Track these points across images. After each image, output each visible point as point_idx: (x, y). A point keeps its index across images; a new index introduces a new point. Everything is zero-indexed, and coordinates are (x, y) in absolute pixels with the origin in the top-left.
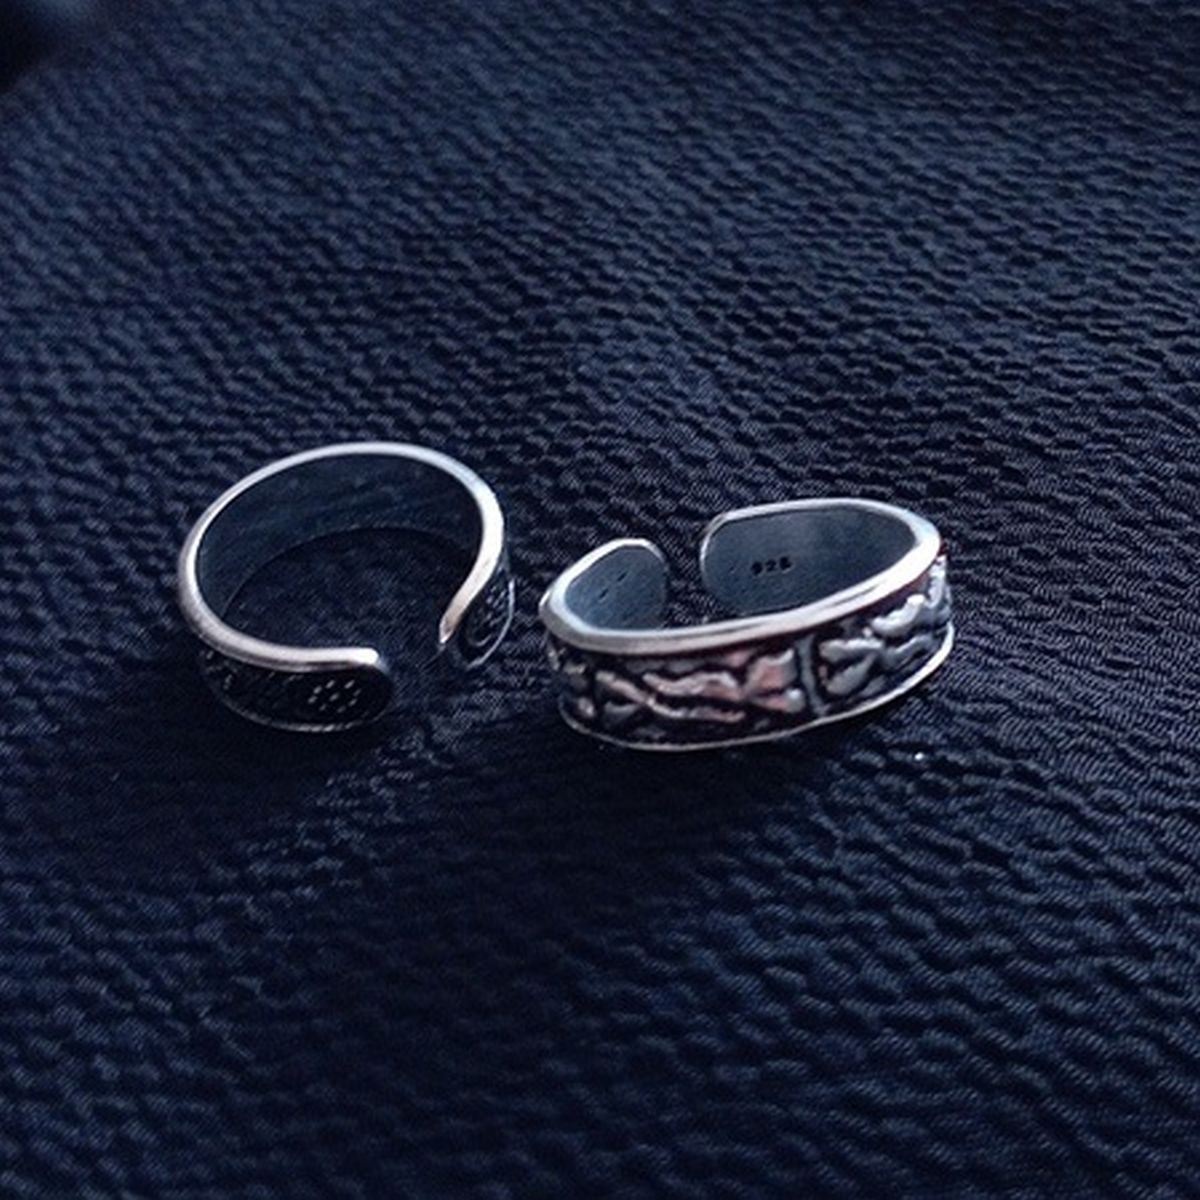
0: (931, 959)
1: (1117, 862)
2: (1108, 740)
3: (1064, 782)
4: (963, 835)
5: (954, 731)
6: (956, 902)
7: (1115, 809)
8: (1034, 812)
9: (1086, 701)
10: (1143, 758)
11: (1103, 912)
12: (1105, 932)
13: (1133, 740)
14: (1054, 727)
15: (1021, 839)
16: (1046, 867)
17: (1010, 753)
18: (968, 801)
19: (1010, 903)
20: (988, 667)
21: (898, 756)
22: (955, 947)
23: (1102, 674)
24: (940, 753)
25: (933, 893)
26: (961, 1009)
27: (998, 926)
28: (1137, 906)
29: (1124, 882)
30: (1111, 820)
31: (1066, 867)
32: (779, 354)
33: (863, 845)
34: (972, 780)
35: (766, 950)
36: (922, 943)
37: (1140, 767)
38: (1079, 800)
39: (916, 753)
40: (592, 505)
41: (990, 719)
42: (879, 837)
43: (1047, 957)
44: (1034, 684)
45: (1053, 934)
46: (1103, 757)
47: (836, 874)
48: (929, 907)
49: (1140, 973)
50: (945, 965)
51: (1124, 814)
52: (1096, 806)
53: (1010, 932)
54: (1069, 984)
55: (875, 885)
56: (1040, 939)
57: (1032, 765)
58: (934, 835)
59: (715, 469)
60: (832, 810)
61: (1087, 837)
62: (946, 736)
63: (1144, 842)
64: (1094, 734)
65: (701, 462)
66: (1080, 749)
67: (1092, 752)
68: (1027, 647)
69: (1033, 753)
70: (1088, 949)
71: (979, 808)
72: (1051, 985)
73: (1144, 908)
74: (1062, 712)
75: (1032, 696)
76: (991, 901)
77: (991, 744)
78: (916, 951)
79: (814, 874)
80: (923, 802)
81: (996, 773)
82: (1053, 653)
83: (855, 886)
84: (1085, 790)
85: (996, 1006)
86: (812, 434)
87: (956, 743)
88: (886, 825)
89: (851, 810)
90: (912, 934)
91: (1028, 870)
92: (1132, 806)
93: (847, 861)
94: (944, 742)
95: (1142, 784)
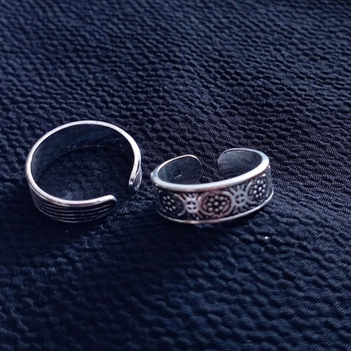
0: (266, 315)
1: (332, 282)
2: (332, 235)
3: (316, 250)
4: (280, 269)
5: (279, 229)
6: (276, 294)
7: (332, 261)
8: (304, 261)
9: (325, 219)
10: (344, 242)
11: (327, 301)
12: (326, 308)
13: (340, 235)
14: (313, 229)
15: (299, 272)
16: (307, 282)
17: (298, 238)
18: (283, 256)
19: (294, 296)
20: (293, 205)
21: (259, 237)
22: (274, 311)
23: (332, 209)
24: (274, 237)
25: (269, 290)
26: (275, 335)
27: (290, 304)
28: (339, 299)
29: (334, 289)
30: (332, 265)
31: (315, 283)
32: (231, 85)
33: (245, 270)
34: (284, 248)
35: (208, 307)
36: (263, 309)
37: (342, 246)
38: (320, 257)
39: (265, 236)
40: (164, 135)
41: (292, 225)
42: (250, 267)
43: (306, 317)
44: (308, 213)
45: (309, 308)
46: (329, 241)
47: (235, 280)
48: (266, 295)
49: (337, 324)
50: (270, 317)
51: (335, 263)
52: (326, 260)
53: (294, 307)
54: (313, 327)
55: (248, 285)
56: (304, 310)
57: (305, 243)
58: (270, 268)
59: (207, 125)
60: (235, 256)
61: (323, 272)
62: (276, 230)
63: (342, 274)
64: (327, 233)
65: (202, 122)
66: (322, 238)
67: (326, 239)
68: (306, 197)
69: (305, 239)
70: (321, 314)
71: (285, 259)
72: (306, 327)
73: (341, 300)
74: (317, 224)
75: (307, 217)
76: (288, 294)
77: (292, 235)
78: (261, 311)
79: (227, 280)
80: (267, 255)
81: (292, 245)
82: (315, 200)
83: (241, 285)
84: (323, 253)
85: (287, 334)
86: (240, 114)
87: (279, 234)
88: (253, 263)
89: (241, 256)
90: (260, 305)
91: (302, 284)
92: (338, 260)
93: (239, 276)
94: (275, 232)
95: (342, 252)
